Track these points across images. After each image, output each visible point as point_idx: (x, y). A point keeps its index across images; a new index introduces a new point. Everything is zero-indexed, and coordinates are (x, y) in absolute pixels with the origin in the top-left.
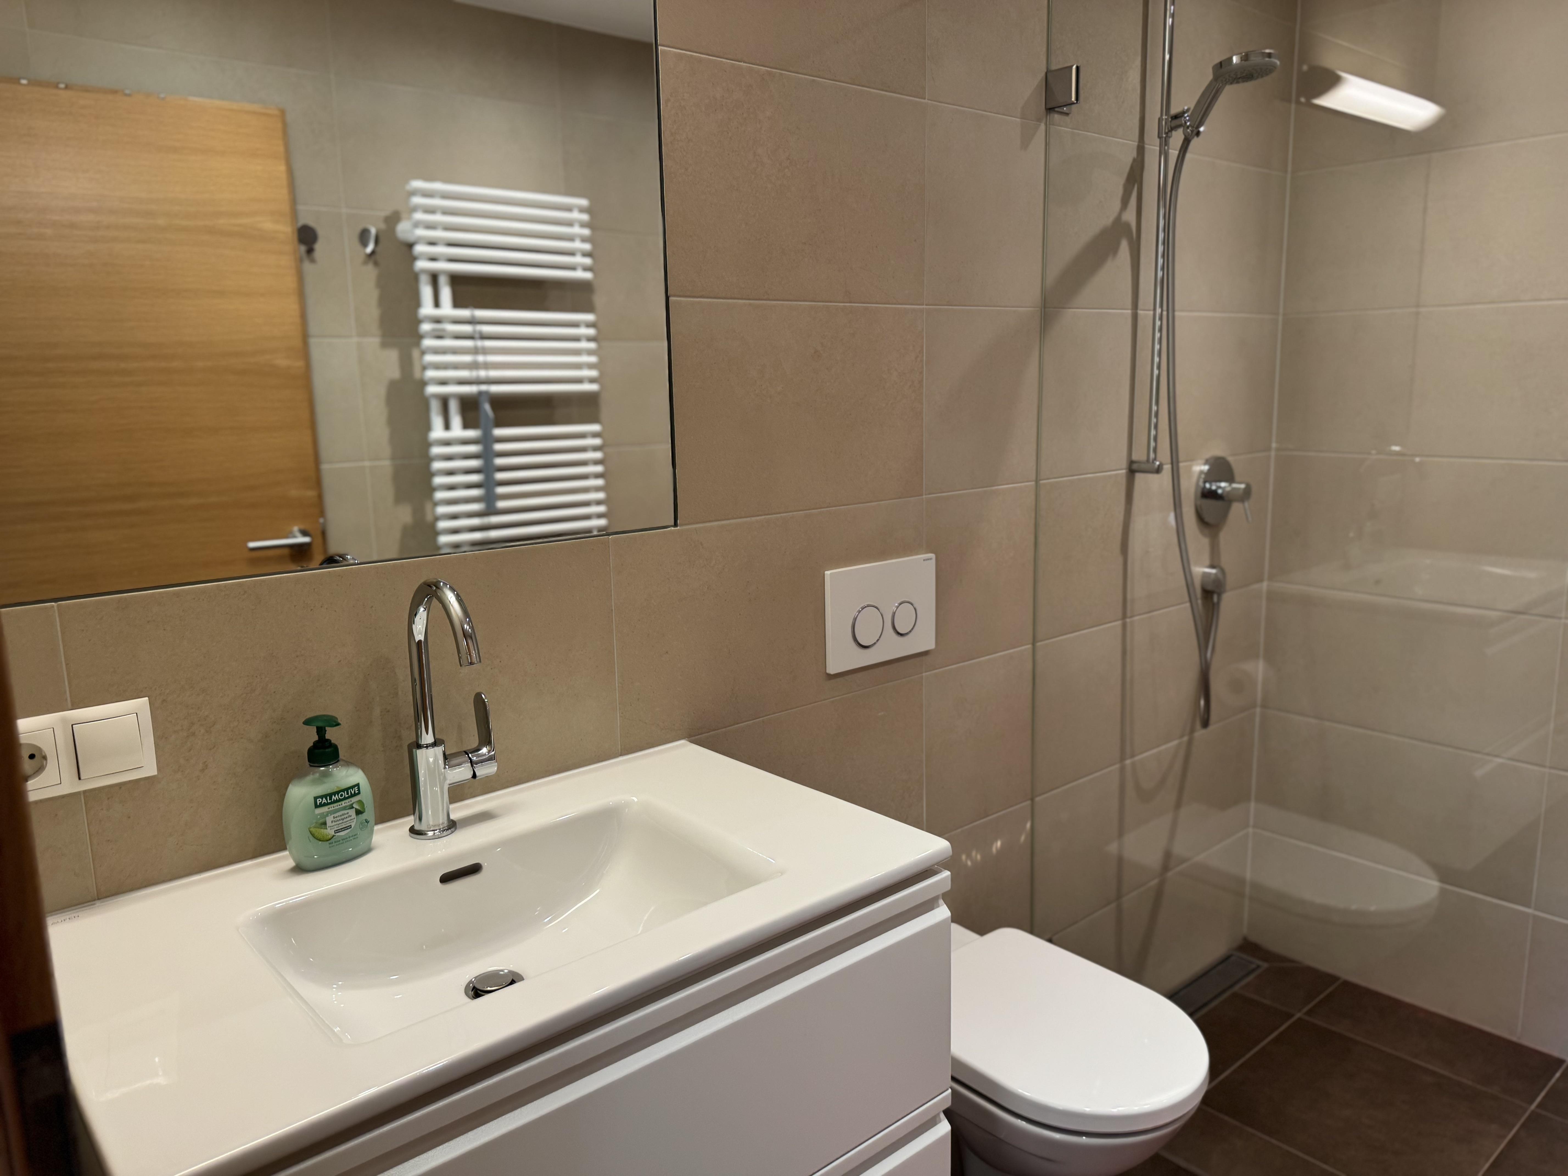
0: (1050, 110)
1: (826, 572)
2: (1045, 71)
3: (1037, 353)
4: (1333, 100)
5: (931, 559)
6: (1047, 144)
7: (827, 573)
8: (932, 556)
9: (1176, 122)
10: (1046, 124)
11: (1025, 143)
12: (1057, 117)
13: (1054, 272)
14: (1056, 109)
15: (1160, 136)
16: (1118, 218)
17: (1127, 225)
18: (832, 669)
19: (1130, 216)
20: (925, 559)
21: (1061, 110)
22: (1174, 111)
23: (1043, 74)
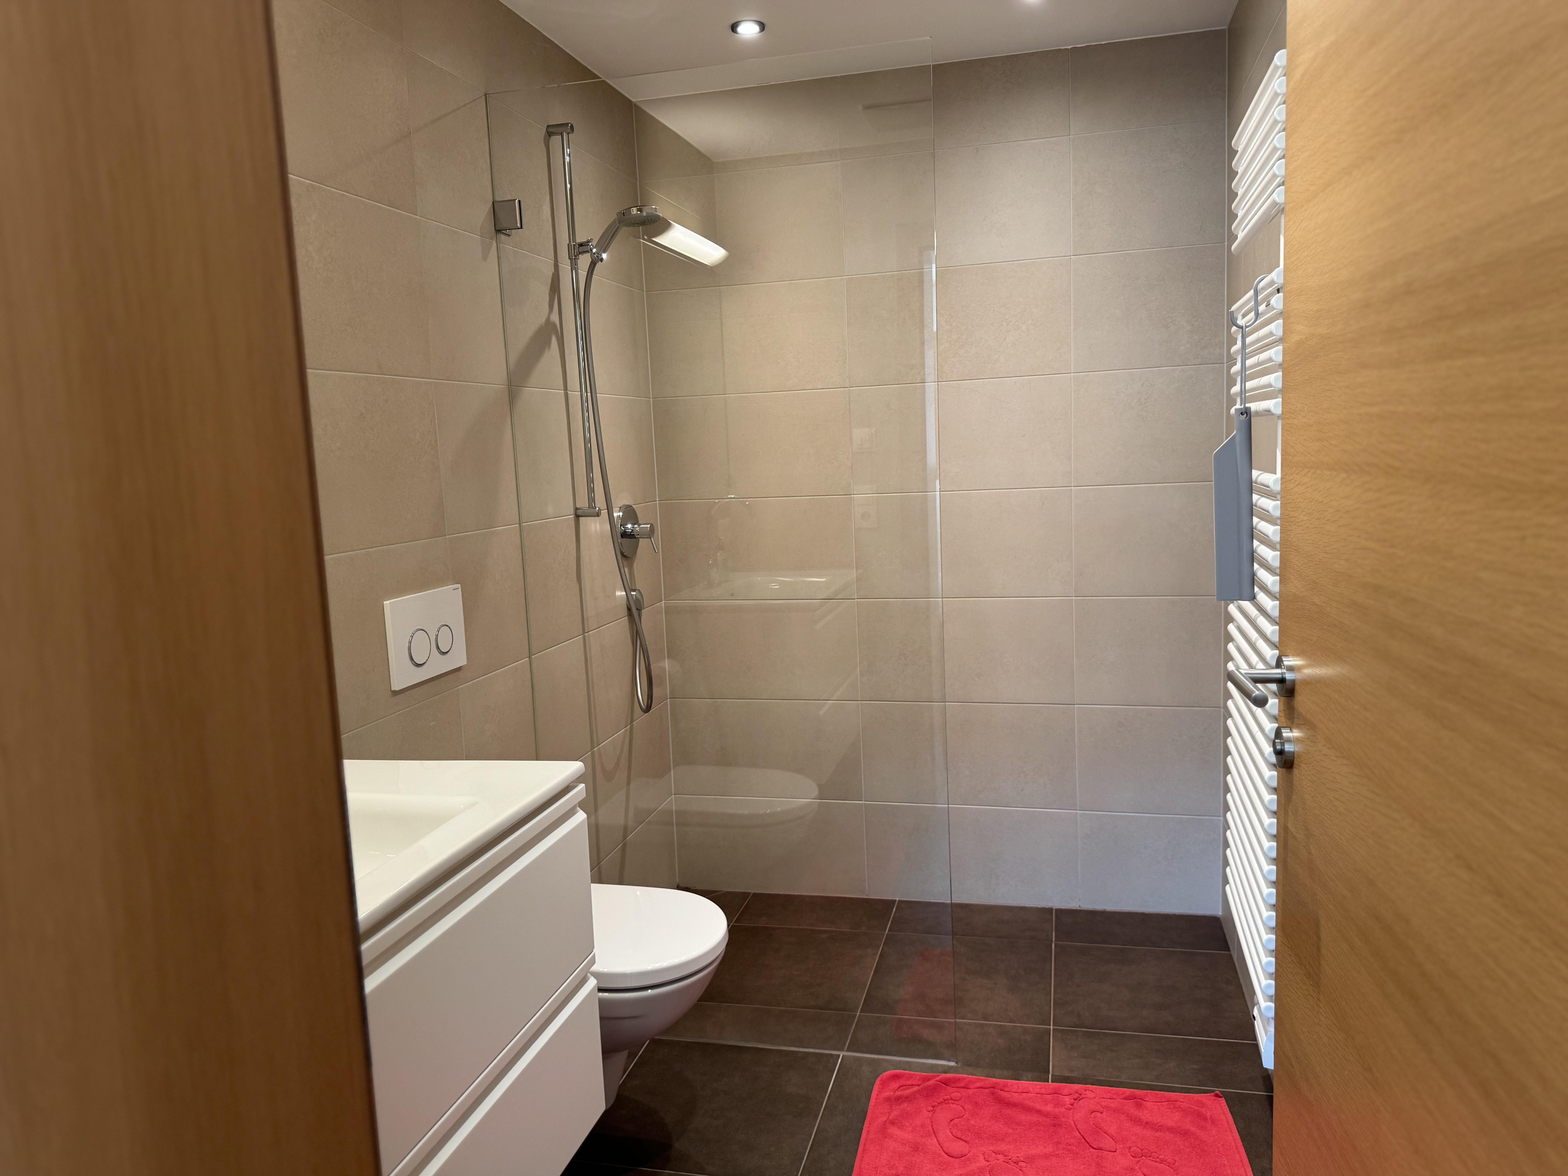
0: (498, 231)
1: (384, 602)
2: (492, 200)
3: (510, 422)
4: (665, 240)
5: (458, 588)
6: (499, 258)
7: (386, 603)
8: (459, 586)
9: (582, 249)
10: (497, 242)
11: (485, 257)
12: (503, 237)
13: (513, 357)
14: (503, 231)
15: (571, 257)
16: (548, 319)
17: (554, 324)
18: (396, 687)
19: (555, 318)
20: (454, 588)
21: (505, 232)
22: (580, 239)
23: (491, 203)
